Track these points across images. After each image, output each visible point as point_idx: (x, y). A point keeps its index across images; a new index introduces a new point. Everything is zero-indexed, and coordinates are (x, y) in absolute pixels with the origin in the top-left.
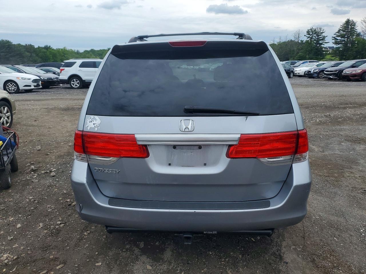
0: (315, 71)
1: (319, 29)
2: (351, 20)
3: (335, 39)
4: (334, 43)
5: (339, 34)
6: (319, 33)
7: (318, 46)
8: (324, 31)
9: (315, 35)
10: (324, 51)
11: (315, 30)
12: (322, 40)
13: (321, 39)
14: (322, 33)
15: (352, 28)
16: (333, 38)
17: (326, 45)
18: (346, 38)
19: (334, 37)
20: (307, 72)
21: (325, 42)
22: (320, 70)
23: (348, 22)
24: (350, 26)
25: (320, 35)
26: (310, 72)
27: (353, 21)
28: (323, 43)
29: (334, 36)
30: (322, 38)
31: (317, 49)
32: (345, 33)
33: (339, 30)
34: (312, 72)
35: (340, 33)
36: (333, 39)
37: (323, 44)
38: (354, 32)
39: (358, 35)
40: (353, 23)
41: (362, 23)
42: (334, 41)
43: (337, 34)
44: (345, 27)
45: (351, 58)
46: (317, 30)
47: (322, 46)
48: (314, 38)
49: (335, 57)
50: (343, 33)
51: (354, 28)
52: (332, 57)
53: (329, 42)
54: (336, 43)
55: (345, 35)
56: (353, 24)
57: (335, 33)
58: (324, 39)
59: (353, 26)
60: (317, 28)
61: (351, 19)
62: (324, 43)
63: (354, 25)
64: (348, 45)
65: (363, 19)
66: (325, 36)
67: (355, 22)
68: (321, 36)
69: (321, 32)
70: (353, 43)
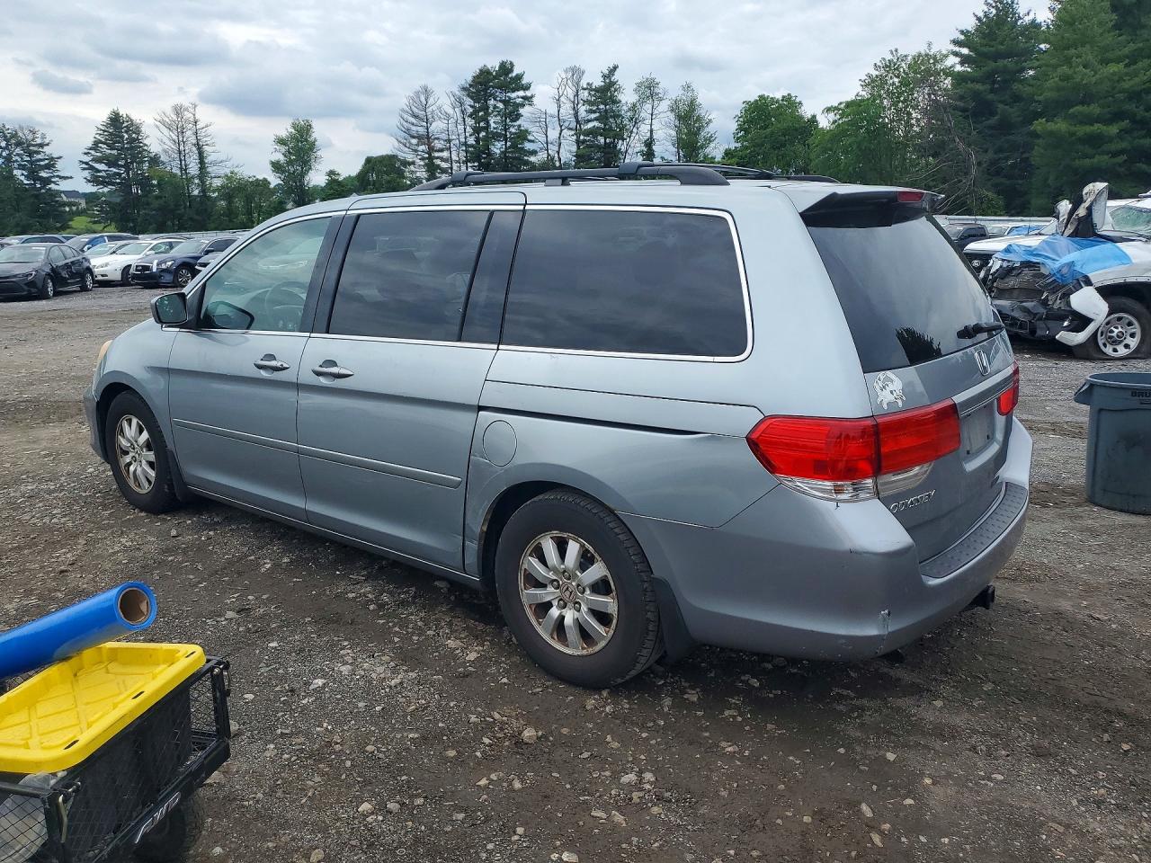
0: (164, 266)
1: (26, 132)
2: (125, 116)
3: (92, 168)
4: (89, 181)
5: (98, 154)
6: (29, 145)
7: (38, 186)
8: (47, 141)
9: (18, 150)
10: (65, 204)
11: (15, 135)
12: (48, 167)
13: (42, 163)
14: (41, 145)
15: (132, 141)
16: (84, 166)
17: (64, 186)
18: (122, 166)
19: (87, 163)
20: (137, 270)
21: (61, 177)
22: (178, 262)
23: (115, 120)
24: (126, 132)
25: (38, 153)
26: (146, 268)
27: (131, 120)
28: (53, 180)
29: (87, 159)
30: (47, 162)
31: (36, 196)
32: (115, 152)
33: (95, 142)
34: (154, 270)
35: (101, 152)
36: (84, 169)
37: (54, 182)
38: (140, 153)
39: (155, 160)
40: (132, 124)
41: (157, 127)
42: (87, 174)
43: (93, 152)
44: (111, 134)
45: (151, 227)
46: (20, 134)
47: (52, 186)
48: (17, 161)
49: (103, 225)
50: (109, 151)
51: (138, 139)
52: (95, 222)
53: (71, 178)
54: (95, 180)
55: (118, 158)
56: (134, 129)
57: (86, 151)
58: (53, 166)
59: (134, 133)
60: (21, 128)
61: (122, 112)
62: (57, 179)
63: (138, 132)
64: (134, 190)
65: (159, 118)
66: (54, 156)
67: (138, 121)
68: (39, 157)
69: (39, 141)
70: (144, 182)
